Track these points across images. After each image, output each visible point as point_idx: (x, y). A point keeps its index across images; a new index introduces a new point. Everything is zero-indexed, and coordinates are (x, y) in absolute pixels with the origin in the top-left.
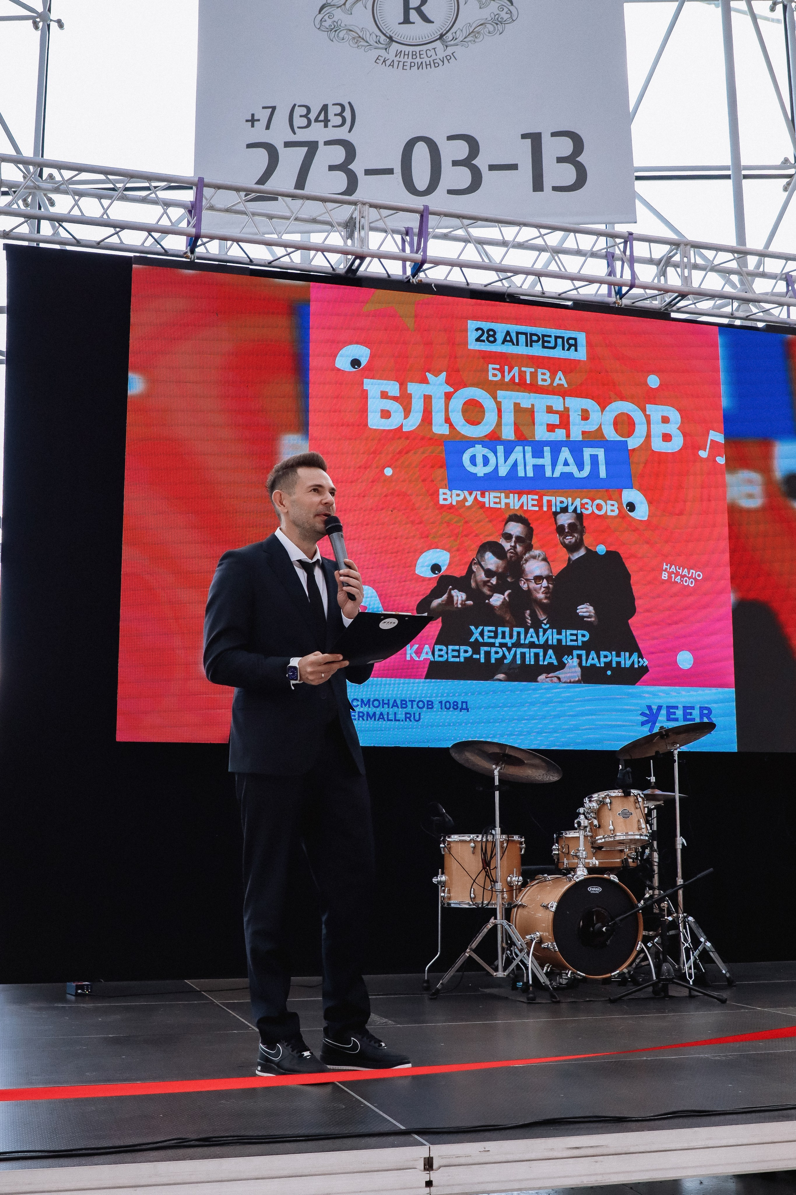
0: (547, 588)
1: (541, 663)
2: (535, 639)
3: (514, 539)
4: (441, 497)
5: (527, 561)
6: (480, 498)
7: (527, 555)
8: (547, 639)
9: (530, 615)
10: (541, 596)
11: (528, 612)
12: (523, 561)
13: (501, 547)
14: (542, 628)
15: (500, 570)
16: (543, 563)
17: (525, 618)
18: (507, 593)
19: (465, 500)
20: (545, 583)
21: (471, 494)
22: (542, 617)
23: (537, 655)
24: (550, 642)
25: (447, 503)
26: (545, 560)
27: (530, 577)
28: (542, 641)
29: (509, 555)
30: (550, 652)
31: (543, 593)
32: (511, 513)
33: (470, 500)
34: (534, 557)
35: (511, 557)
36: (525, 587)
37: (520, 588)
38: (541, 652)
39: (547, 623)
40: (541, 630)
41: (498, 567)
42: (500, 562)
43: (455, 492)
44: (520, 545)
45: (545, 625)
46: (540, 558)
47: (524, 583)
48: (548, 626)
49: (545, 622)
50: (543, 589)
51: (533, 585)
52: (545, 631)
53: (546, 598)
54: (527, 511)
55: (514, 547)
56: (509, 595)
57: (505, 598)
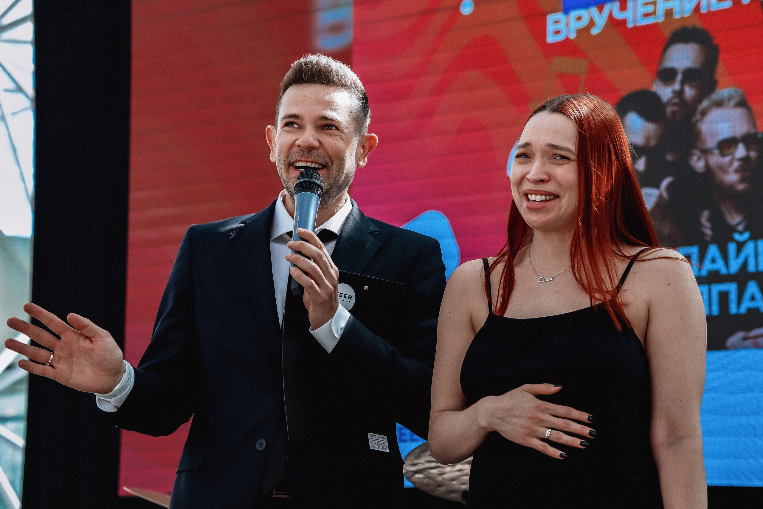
0: (745, 160)
1: (733, 309)
2: (720, 265)
3: (679, 77)
4: (550, 28)
5: (704, 113)
6: (618, 15)
7: (705, 103)
8: (745, 265)
9: (710, 220)
10: (732, 177)
11: (706, 214)
12: (698, 117)
13: (655, 97)
14: (733, 240)
15: (653, 143)
16: (739, 112)
17: (699, 225)
18: (665, 182)
19: (592, 23)
20: (741, 151)
21: (601, 10)
22: (735, 219)
23: (724, 297)
24: (751, 268)
25: (559, 38)
26: (742, 104)
27: (711, 143)
28: (735, 266)
29: (669, 110)
30: (752, 287)
31: (736, 171)
32: (676, 27)
33: (601, 20)
34: (719, 104)
35: (674, 113)
36: (699, 165)
37: (691, 170)
38: (732, 288)
39: (746, 229)
40: (732, 248)
41: (648, 139)
42: (651, 127)
43: (574, 14)
44: (692, 87)
45: (741, 233)
46: (732, 103)
47: (699, 159)
48: (746, 235)
49: (740, 228)
50: (736, 164)
51: (715, 159)
52: (740, 246)
53: (743, 180)
54: (711, 15)
55: (680, 94)
56: (669, 188)
57: (661, 196)
